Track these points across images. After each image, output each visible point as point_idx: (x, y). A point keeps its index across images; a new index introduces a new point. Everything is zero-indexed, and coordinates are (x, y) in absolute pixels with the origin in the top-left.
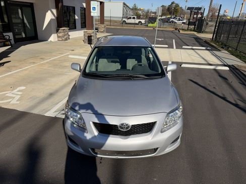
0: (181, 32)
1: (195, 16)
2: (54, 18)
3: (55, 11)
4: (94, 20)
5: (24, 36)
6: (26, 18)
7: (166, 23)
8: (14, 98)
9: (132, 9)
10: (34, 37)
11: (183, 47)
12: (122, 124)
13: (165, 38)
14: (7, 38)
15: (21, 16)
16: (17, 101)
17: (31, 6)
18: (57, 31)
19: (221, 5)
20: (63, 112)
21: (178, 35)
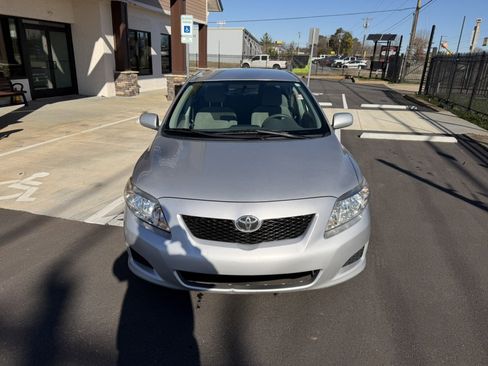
0: (357, 81)
1: (384, 53)
2: (110, 52)
3: (111, 39)
4: (187, 63)
5: (50, 86)
6: (56, 52)
7: (327, 68)
8: (24, 191)
9: (261, 44)
10: (70, 88)
11: (363, 105)
12: (244, 219)
13: (325, 92)
14: (18, 88)
15: (46, 49)
16: (31, 196)
17: (66, 29)
18: (116, 77)
19: (434, 27)
20: (122, 216)
21: (351, 86)
